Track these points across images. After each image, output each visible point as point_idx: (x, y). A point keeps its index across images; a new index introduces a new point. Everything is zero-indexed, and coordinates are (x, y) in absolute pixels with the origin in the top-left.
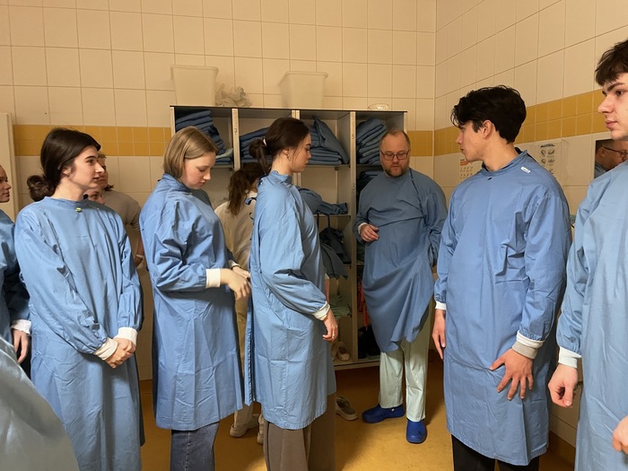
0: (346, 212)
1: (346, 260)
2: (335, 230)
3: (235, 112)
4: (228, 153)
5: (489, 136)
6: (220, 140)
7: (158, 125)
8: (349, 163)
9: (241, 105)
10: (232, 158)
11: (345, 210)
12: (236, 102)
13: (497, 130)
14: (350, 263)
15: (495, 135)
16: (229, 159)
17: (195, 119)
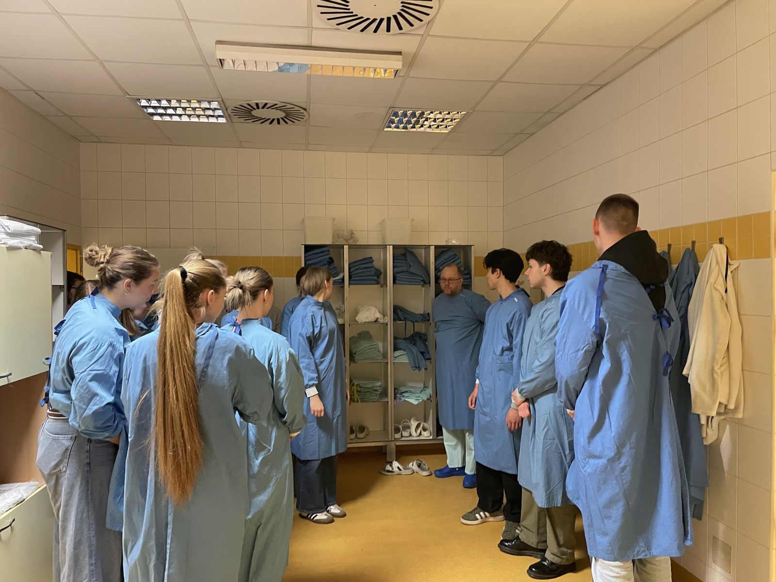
0: (429, 320)
1: (427, 357)
2: (421, 334)
3: (346, 247)
4: (341, 276)
5: (498, 277)
6: (335, 267)
7: (291, 255)
8: (430, 283)
9: (351, 242)
10: (343, 279)
11: (428, 318)
12: (347, 241)
13: (503, 274)
14: (430, 359)
15: (503, 277)
16: (341, 281)
17: (318, 253)
